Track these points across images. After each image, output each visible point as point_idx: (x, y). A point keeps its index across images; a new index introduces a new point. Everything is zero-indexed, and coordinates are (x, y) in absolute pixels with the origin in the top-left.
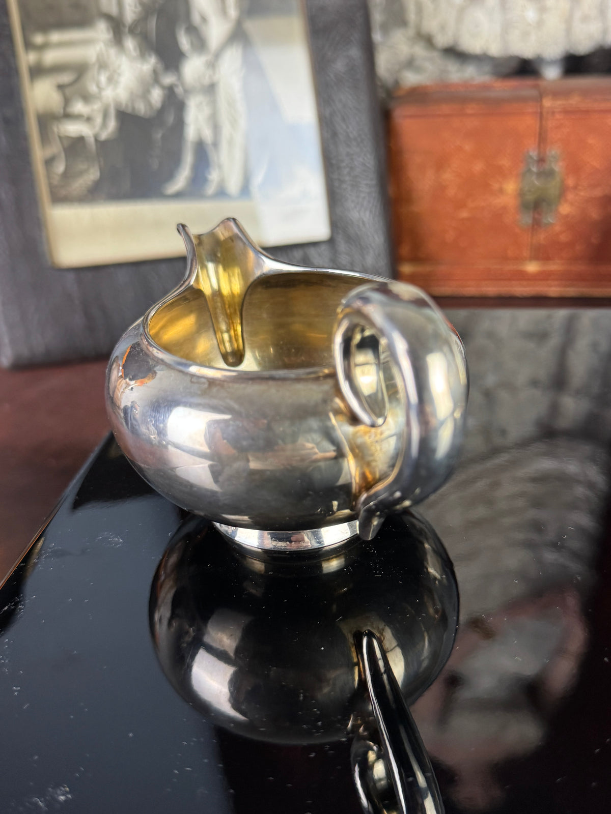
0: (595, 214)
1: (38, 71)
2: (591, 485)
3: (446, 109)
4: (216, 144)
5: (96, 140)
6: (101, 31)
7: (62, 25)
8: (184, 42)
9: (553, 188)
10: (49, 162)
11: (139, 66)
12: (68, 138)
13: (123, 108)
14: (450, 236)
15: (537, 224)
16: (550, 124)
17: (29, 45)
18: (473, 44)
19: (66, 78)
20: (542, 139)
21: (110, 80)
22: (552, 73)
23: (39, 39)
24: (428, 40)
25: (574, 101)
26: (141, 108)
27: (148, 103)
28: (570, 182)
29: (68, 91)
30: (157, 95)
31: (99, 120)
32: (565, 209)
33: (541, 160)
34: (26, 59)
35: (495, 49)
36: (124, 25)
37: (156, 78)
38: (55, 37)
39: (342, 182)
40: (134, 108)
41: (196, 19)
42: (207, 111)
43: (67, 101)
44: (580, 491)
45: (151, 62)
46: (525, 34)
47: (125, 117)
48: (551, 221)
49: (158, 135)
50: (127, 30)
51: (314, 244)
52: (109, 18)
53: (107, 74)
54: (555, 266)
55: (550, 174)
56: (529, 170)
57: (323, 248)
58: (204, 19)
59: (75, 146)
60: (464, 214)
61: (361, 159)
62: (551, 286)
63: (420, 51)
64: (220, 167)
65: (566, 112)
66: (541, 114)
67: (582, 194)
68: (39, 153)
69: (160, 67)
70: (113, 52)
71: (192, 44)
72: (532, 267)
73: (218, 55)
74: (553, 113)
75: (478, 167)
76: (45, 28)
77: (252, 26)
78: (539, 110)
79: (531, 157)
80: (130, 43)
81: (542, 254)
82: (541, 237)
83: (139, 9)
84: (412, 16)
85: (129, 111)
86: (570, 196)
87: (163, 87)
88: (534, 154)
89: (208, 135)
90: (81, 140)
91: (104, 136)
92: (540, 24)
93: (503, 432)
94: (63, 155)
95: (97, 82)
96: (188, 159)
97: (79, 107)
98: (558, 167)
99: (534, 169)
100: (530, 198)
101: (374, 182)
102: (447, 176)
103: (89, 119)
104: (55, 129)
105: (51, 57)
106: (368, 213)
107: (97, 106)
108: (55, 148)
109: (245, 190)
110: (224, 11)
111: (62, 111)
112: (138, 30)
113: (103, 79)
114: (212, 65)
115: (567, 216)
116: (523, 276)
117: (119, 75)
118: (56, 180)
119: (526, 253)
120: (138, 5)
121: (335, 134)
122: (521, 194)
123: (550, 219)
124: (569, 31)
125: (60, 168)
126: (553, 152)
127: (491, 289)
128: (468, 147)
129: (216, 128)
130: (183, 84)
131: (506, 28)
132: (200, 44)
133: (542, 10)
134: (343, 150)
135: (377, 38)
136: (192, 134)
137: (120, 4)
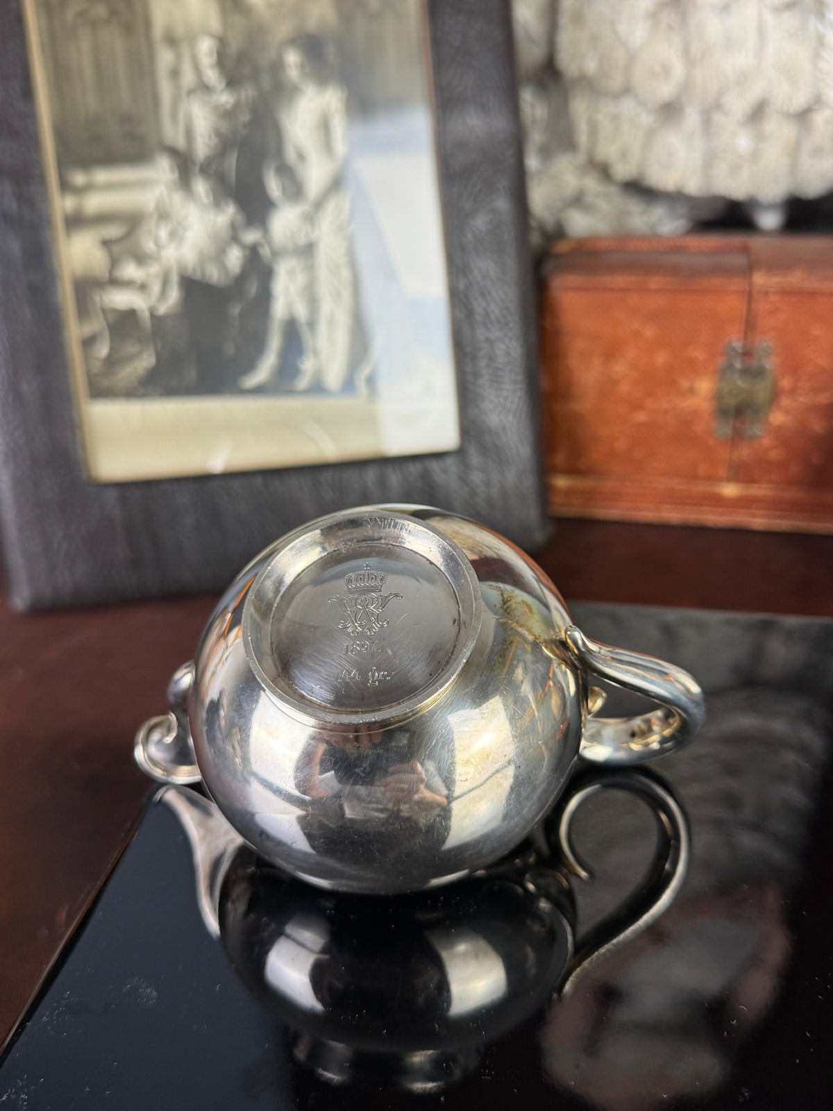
0: (818, 426)
1: (76, 221)
2: (803, 750)
3: (620, 280)
4: (312, 324)
5: (152, 316)
6: (162, 170)
7: (110, 159)
8: (273, 186)
9: (761, 390)
10: (88, 343)
11: (212, 216)
12: (114, 311)
13: (189, 273)
14: (621, 445)
15: (737, 437)
16: (762, 306)
17: (65, 186)
18: (664, 178)
19: (113, 231)
20: (750, 326)
21: (173, 235)
22: (769, 220)
23: (79, 178)
24: (604, 171)
25: (796, 279)
26: (214, 275)
27: (223, 267)
28: (786, 383)
29: (116, 249)
30: (235, 257)
31: (156, 288)
32: (777, 418)
33: (747, 354)
34: (63, 205)
35: (693, 186)
36: (193, 162)
37: (234, 237)
38: (102, 176)
39: (476, 375)
40: (203, 274)
41: (290, 155)
42: (301, 279)
43: (114, 262)
44: (790, 757)
45: (230, 211)
46: (735, 169)
47: (193, 287)
48: (758, 432)
49: (236, 310)
50: (197, 169)
51: (438, 456)
52: (173, 152)
53: (170, 227)
54: (760, 490)
55: (759, 373)
56: (731, 366)
57: (450, 461)
58: (301, 156)
59: (124, 323)
60: (641, 417)
61: (503, 347)
62: (755, 516)
63: (592, 184)
64: (316, 353)
65: (785, 292)
66: (750, 294)
67: (801, 399)
68: (74, 331)
69: (240, 219)
70: (177, 197)
71: (284, 190)
72: (730, 490)
73: (319, 205)
74: (766, 293)
75: (661, 358)
76: (87, 163)
77: (365, 166)
78: (747, 289)
79: (733, 349)
80: (201, 187)
81: (741, 474)
82: (744, 452)
83: (215, 141)
84: (583, 138)
85: (198, 276)
86: (785, 401)
87: (243, 246)
88: (738, 344)
89: (301, 312)
90: (132, 313)
91: (162, 310)
92: (755, 155)
94: (107, 334)
95: (154, 237)
96: (275, 342)
97: (130, 271)
98: (770, 363)
99: (738, 365)
100: (731, 402)
101: (520, 378)
102: (620, 368)
103: (143, 287)
104: (97, 299)
105: (95, 203)
106: (510, 418)
108: (96, 325)
110: (328, 146)
111: (107, 275)
112: (212, 169)
113: (163, 233)
114: (311, 218)
115: (780, 428)
116: (718, 501)
117: (185, 229)
118: (97, 367)
119: (722, 472)
120: (213, 136)
121: (470, 313)
122: (718, 397)
123: (757, 430)
124: (794, 166)
125: (103, 350)
126: (764, 345)
127: (674, 516)
128: (649, 332)
129: (313, 302)
130: (270, 243)
131: (710, 160)
132: (295, 191)
133: (760, 137)
134: (481, 334)
135: (532, 162)
136: (279, 309)
137: (189, 134)
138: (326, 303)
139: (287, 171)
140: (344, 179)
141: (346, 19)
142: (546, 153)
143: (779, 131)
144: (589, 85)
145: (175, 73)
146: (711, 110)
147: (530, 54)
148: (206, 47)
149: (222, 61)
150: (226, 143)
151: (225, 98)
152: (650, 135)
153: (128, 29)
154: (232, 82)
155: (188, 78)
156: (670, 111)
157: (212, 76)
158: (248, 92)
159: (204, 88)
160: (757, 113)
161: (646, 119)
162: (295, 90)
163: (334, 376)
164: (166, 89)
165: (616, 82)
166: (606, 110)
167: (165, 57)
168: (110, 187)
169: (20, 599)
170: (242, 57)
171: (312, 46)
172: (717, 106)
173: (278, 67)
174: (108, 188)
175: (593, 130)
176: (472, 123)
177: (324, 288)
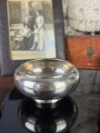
1: (12, 30)
3: (75, 39)
6: (22, 25)
7: (16, 23)
8: (35, 27)
9: (93, 52)
10: (12, 44)
11: (27, 30)
14: (76, 59)
15: (90, 57)
16: (92, 42)
18: (80, 29)
19: (16, 31)
20: (91, 44)
22: (93, 34)
23: (12, 25)
24: (73, 29)
25: (96, 38)
26: (27, 37)
28: (95, 51)
29: (16, 33)
30: (30, 35)
31: (21, 38)
32: (95, 55)
33: (91, 47)
34: (10, 28)
35: (84, 30)
37: (30, 32)
38: (15, 25)
39: (58, 49)
41: (37, 24)
42: (38, 37)
43: (16, 35)
45: (29, 30)
46: (89, 28)
47: (25, 38)
49: (30, 40)
50: (26, 25)
52: (23, 23)
54: (92, 64)
55: (92, 50)
59: (17, 42)
60: (78, 55)
61: (61, 46)
62: (92, 67)
63: (72, 30)
65: (95, 40)
67: (97, 53)
68: (11, 42)
72: (89, 64)
73: (40, 29)
74: (93, 40)
75: (80, 48)
76: (13, 23)
77: (46, 25)
78: (90, 40)
80: (26, 27)
81: (90, 62)
82: (90, 60)
86: (95, 53)
88: (89, 46)
89: (38, 41)
90: (17, 41)
91: (21, 40)
92: (91, 27)
93: (85, 92)
96: (34, 45)
97: (18, 36)
98: (93, 48)
99: (90, 49)
100: (89, 53)
101: (63, 50)
102: (75, 49)
103: (19, 38)
105: (14, 28)
106: (62, 54)
107: (20, 36)
108: (13, 42)
110: (41, 23)
112: (28, 25)
113: (22, 32)
114: (39, 31)
116: (87, 66)
119: (88, 62)
122: (87, 53)
123: (92, 57)
125: (14, 45)
127: (82, 67)
128: (79, 45)
129: (39, 40)
130: (34, 33)
131: (86, 27)
132: (37, 27)
133: (92, 25)
135: (65, 28)
136: (35, 41)
137: (25, 21)
138: (41, 41)
139: (36, 25)
140: (43, 26)
141: (44, 9)
142: (67, 27)
143: (94, 24)
144: (72, 19)
145: (24, 14)
146: (86, 22)
147: (65, 15)
148: (27, 11)
149: (29, 13)
150: (29, 22)
151: (29, 17)
152: (79, 25)
153: (19, 9)
154: (30, 15)
155: (25, 14)
156: (81, 22)
157: (28, 14)
158: (32, 16)
159: (27, 16)
160: (91, 22)
161: (78, 23)
163: (41, 49)
164: (23, 16)
165: (75, 18)
166: (73, 22)
167: (23, 12)
169: (2, 74)
173: (36, 14)
174: (16, 27)
175: (72, 24)
176: (58, 21)
177: (40, 39)
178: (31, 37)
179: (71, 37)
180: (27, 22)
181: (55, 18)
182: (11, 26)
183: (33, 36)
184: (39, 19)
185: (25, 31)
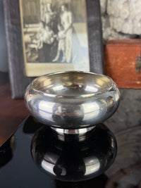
1: (26, 33)
3: (118, 45)
4: (65, 51)
5: (38, 49)
6: (41, 25)
7: (32, 23)
8: (59, 28)
10: (27, 53)
12: (32, 48)
13: (44, 42)
15: (140, 72)
18: (125, 31)
21: (42, 36)
23: (27, 26)
24: (115, 30)
26: (49, 42)
29: (32, 38)
30: (52, 40)
31: (39, 44)
34: (24, 30)
35: (131, 33)
37: (52, 36)
38: (31, 25)
39: (93, 60)
40: (47, 42)
41: (62, 23)
42: (63, 43)
43: (32, 40)
46: (138, 29)
47: (45, 44)
49: (52, 48)
50: (46, 25)
52: (43, 22)
56: (138, 60)
58: (64, 23)
59: (33, 50)
60: (122, 69)
61: (98, 56)
63: (113, 32)
64: (65, 56)
68: (25, 51)
71: (61, 28)
72: (138, 82)
75: (126, 58)
76: (28, 23)
77: (75, 25)
79: (138, 57)
80: (47, 28)
83: (49, 20)
84: (111, 25)
88: (139, 55)
89: (63, 49)
91: (40, 48)
93: (131, 123)
94: (30, 52)
96: (58, 54)
97: (34, 41)
100: (138, 66)
101: (101, 61)
102: (118, 60)
103: (37, 44)
104: (29, 46)
105: (29, 30)
107: (39, 41)
108: (29, 50)
109: (71, 62)
110: (68, 21)
111: (31, 42)
112: (49, 25)
113: (40, 35)
114: (65, 33)
116: (136, 84)
119: (137, 79)
121: (92, 50)
122: (136, 65)
125: (29, 54)
127: (128, 87)
128: (124, 54)
129: (65, 48)
130: (58, 37)
131: (133, 28)
132: (63, 28)
134: (94, 53)
135: (103, 29)
136: (59, 48)
137: (45, 19)
138: (67, 48)
139: (61, 25)
140: (71, 27)
142: (105, 28)
144: (112, 15)
145: (43, 9)
147: (103, 11)
148: (49, 5)
149: (51, 7)
150: (51, 21)
151: (52, 13)
152: (123, 24)
153: (36, 2)
154: (53, 11)
156: (126, 20)
157: (49, 10)
158: (55, 13)
159: (48, 12)
161: (122, 21)
162: (63, 12)
163: (68, 60)
164: (42, 12)
165: (117, 15)
167: (42, 7)
168: (32, 27)
169: (13, 97)
170: (55, 7)
171: (66, 5)
172: (135, 19)
173: (60, 8)
174: (31, 28)
175: (113, 23)
176: (93, 18)
177: (67, 45)
178: (53, 43)
179: (113, 42)
180: (47, 21)
181: (89, 14)
182: (24, 27)
183: (56, 41)
184: (66, 17)
185: (45, 35)
